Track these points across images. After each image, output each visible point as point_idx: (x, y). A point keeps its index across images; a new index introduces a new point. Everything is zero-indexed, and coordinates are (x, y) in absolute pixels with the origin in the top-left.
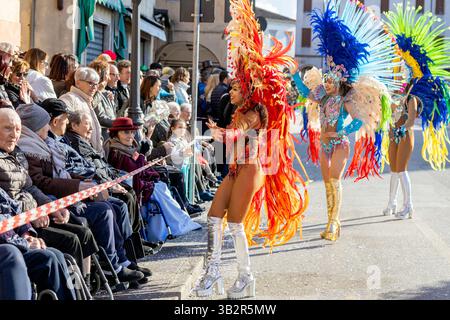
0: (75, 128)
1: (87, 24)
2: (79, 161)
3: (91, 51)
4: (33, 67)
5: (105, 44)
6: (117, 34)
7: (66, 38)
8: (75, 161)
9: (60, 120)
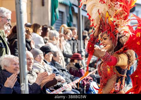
0: (55, 59)
1: (55, 12)
2: (58, 73)
3: (57, 24)
4: (35, 31)
5: (63, 20)
6: (68, 16)
7: (46, 19)
8: (56, 73)
9: (48, 55)
